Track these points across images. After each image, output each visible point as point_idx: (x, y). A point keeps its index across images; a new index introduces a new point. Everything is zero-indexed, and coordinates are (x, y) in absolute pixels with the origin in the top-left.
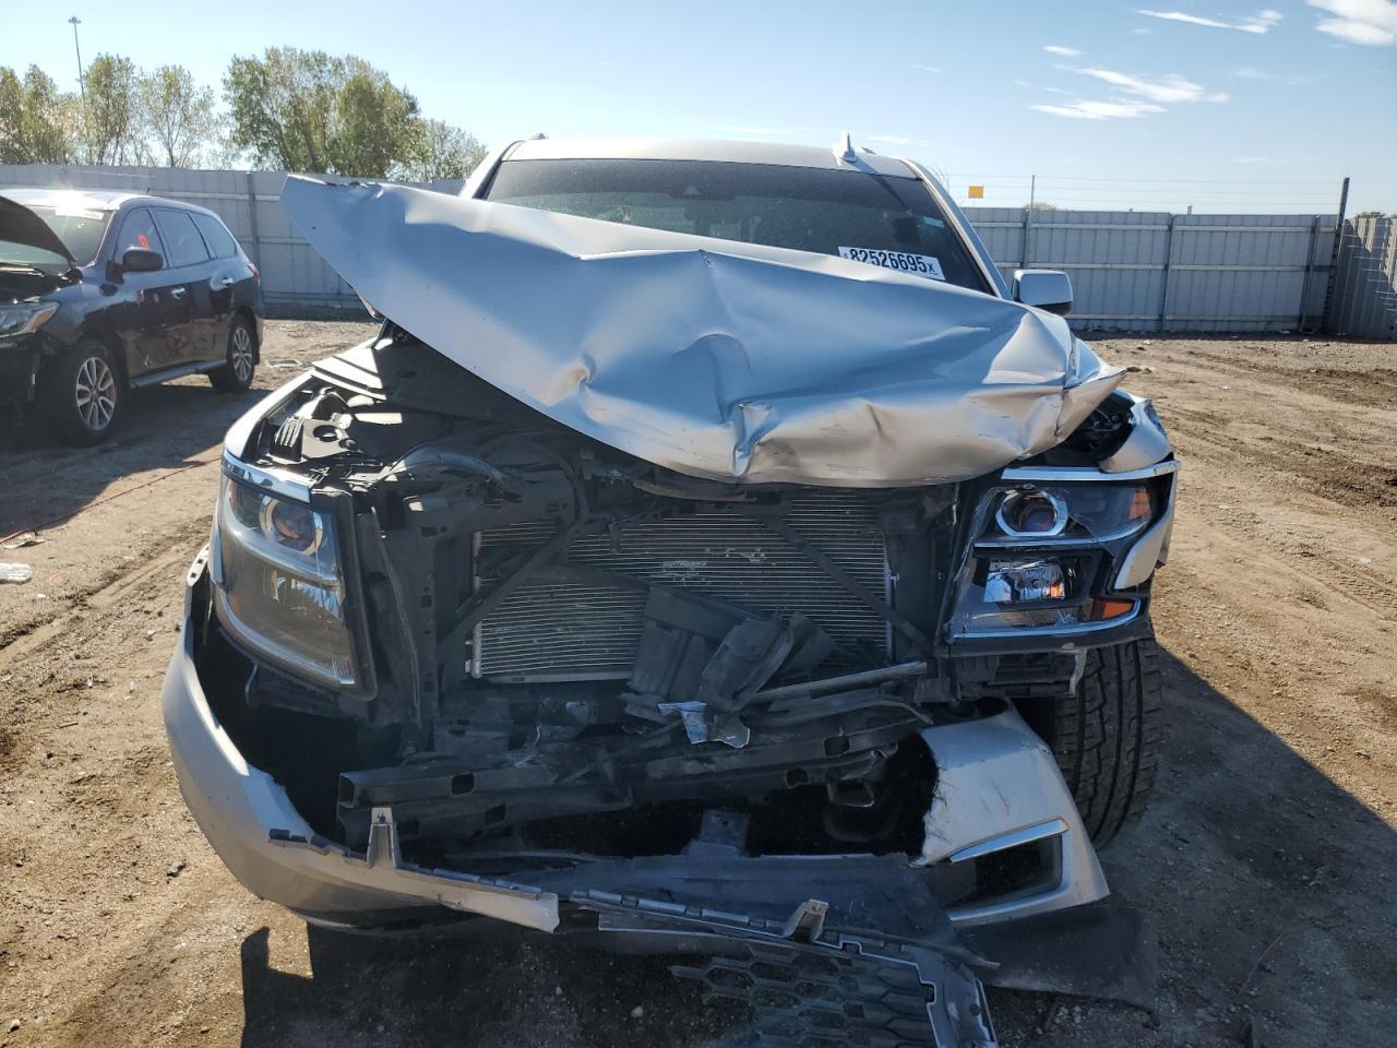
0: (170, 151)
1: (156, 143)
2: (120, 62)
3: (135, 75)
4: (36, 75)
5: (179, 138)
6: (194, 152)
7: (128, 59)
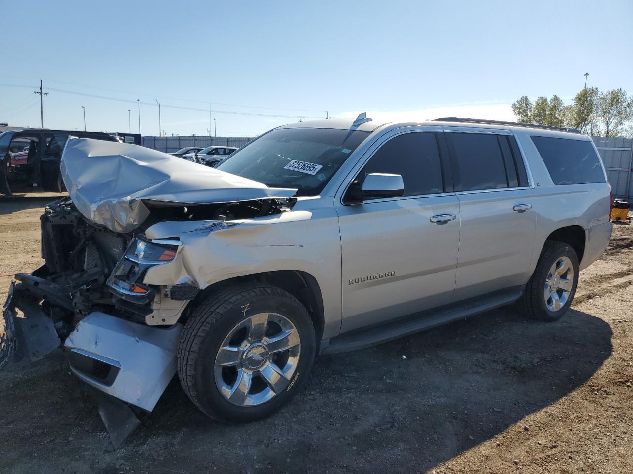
0: (608, 127)
1: (602, 124)
2: (593, 90)
3: (599, 95)
4: (556, 99)
5: (614, 121)
6: (620, 127)
7: (597, 88)
